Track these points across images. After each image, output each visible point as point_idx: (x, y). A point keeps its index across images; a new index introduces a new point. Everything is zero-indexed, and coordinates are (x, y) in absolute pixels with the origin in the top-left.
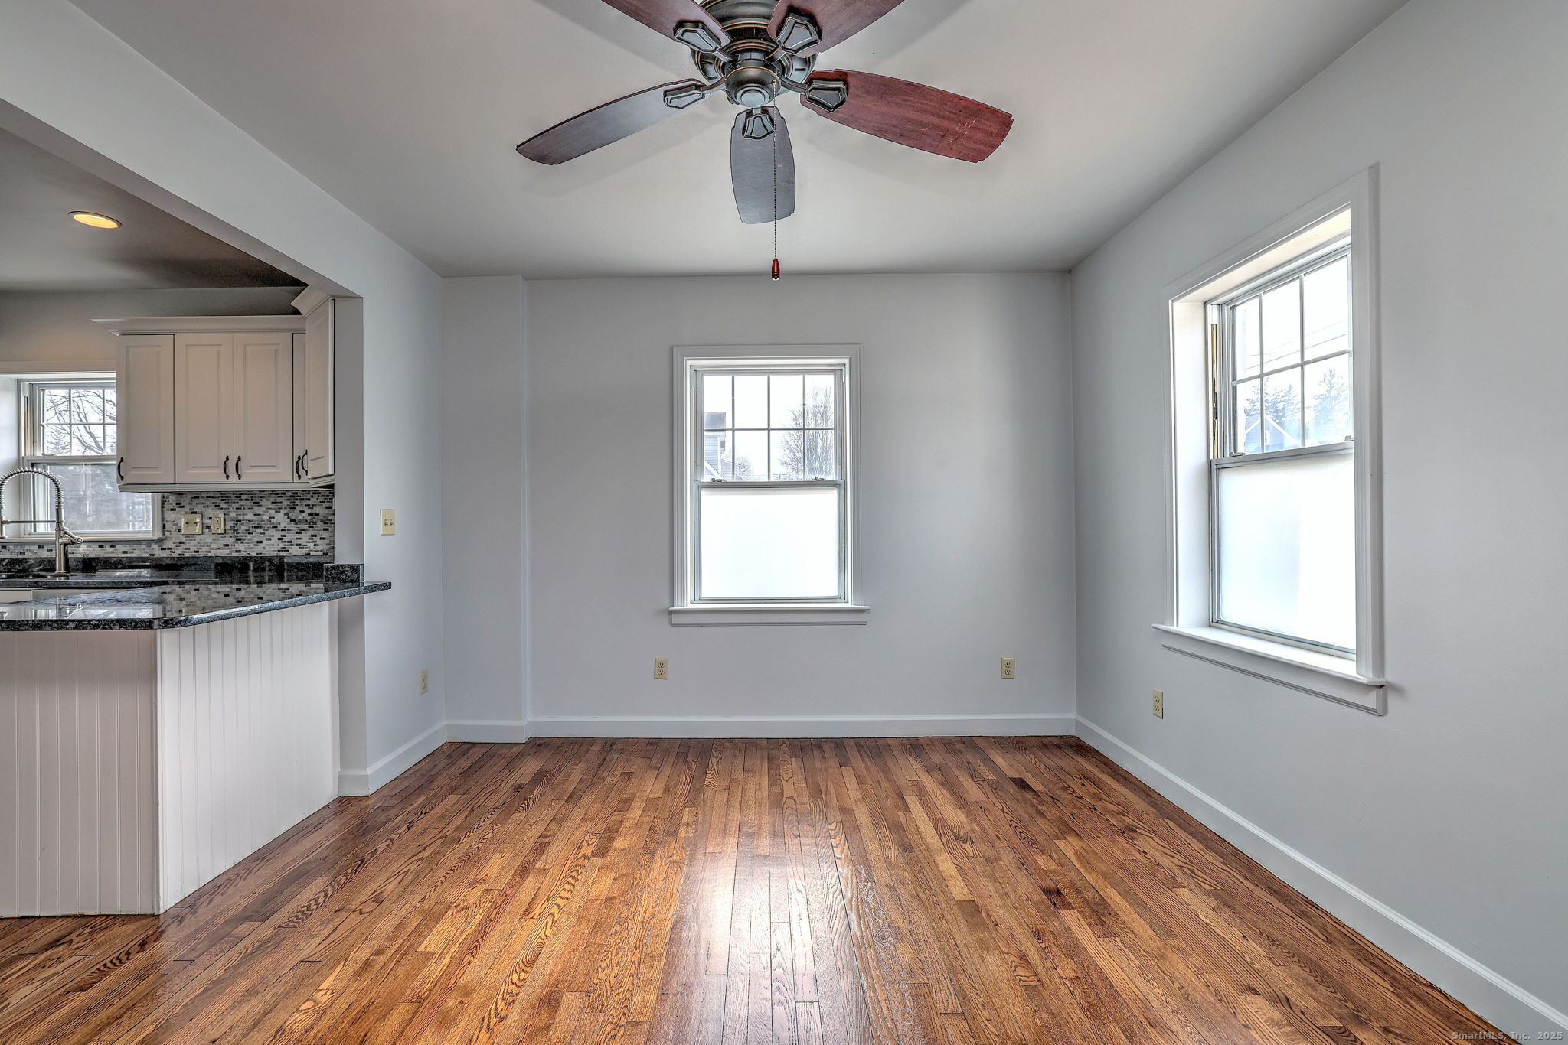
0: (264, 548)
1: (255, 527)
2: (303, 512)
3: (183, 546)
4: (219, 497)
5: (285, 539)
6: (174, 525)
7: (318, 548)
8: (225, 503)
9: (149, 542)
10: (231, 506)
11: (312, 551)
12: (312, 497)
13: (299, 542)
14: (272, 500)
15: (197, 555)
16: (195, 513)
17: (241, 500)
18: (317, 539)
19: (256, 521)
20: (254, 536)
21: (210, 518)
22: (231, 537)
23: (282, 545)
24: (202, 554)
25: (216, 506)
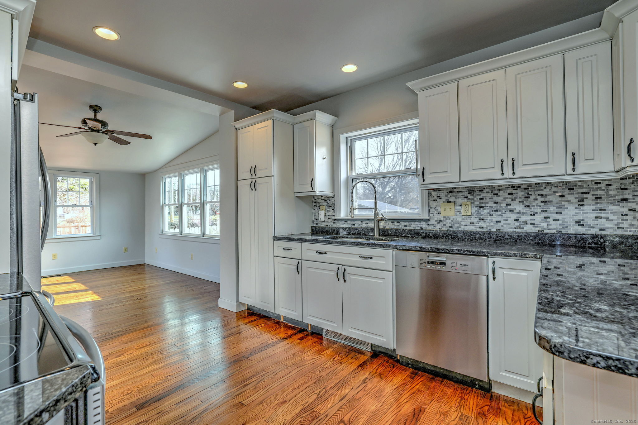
0: (502, 226)
1: (495, 211)
2: (536, 199)
3: (441, 223)
4: (466, 191)
5: (520, 220)
6: (436, 210)
7: (550, 227)
8: (472, 195)
9: (420, 221)
10: (476, 197)
11: (545, 229)
12: (545, 188)
13: (533, 222)
14: (509, 191)
15: (451, 229)
16: (450, 202)
17: (484, 193)
18: (550, 220)
19: (495, 207)
20: (495, 218)
21: (461, 205)
22: (476, 218)
23: (517, 224)
24: (454, 229)
25: (465, 197)
